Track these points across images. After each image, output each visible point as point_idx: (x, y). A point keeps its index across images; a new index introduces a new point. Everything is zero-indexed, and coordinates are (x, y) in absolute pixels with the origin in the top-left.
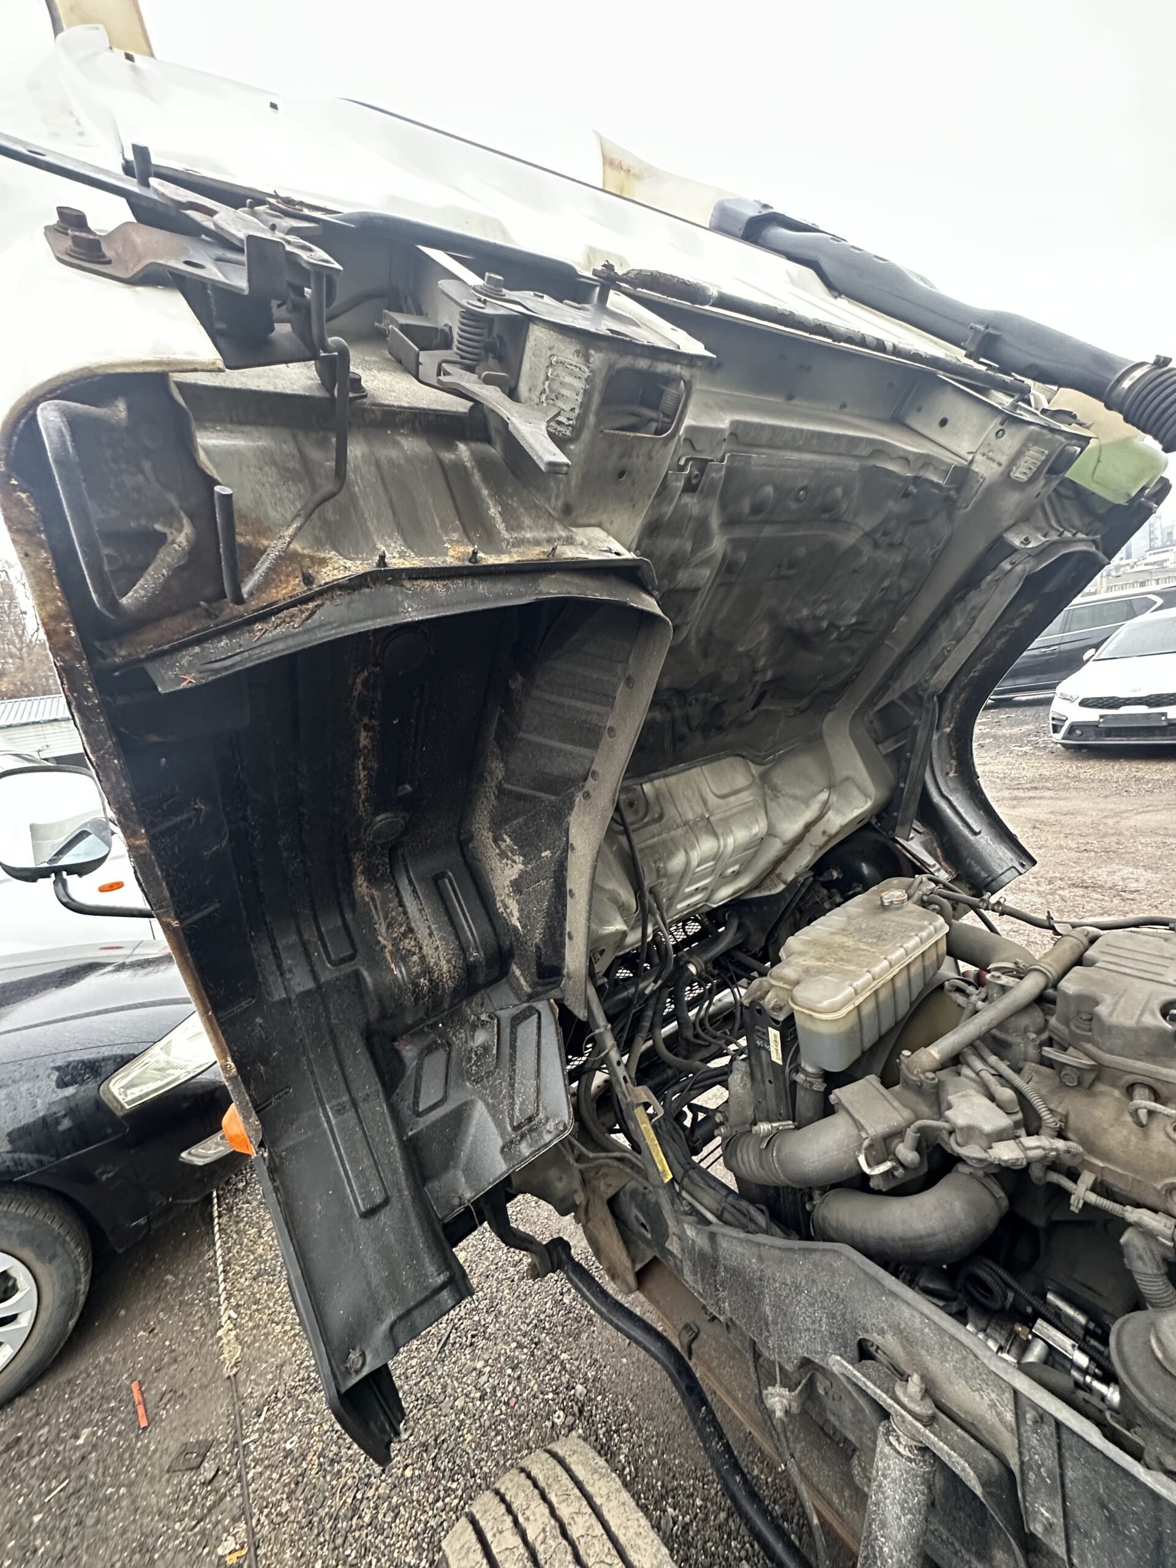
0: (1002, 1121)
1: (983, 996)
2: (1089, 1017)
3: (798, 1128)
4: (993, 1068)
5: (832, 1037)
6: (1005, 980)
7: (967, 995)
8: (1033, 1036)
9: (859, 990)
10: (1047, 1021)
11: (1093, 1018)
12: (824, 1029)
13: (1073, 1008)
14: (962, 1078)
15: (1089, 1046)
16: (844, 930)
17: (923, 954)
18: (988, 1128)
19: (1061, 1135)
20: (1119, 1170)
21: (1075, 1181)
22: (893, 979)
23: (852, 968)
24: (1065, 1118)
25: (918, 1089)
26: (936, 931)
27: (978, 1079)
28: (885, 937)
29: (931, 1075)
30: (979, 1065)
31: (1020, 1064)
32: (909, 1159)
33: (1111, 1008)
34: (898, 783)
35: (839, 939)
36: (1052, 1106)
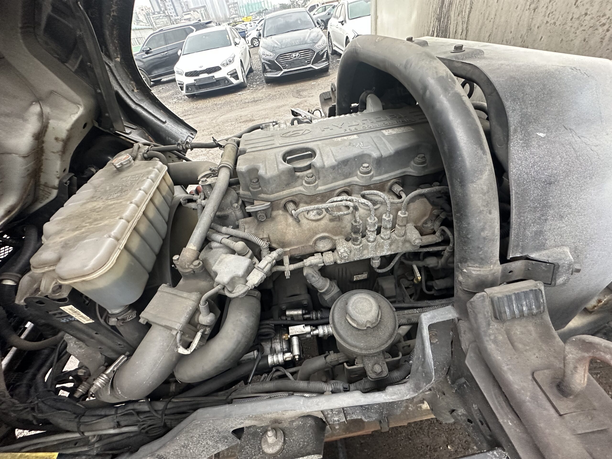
0: (245, 262)
1: (203, 197)
2: (257, 180)
3: (129, 356)
4: (226, 234)
5: (116, 283)
6: (210, 181)
7: (195, 201)
8: (236, 205)
9: (119, 236)
10: (238, 194)
11: (259, 179)
12: (102, 284)
13: (248, 179)
14: (214, 250)
15: (262, 195)
16: (93, 197)
17: (158, 188)
18: (241, 272)
19: (271, 249)
20: (296, 247)
21: (283, 265)
22: (144, 213)
23: (106, 222)
24: (269, 239)
25: (194, 275)
26: (160, 171)
27: (221, 245)
28: (126, 188)
29: (196, 263)
30: (218, 237)
31: (237, 223)
32: (208, 321)
33: (264, 169)
34: (96, 91)
35: (90, 206)
36: (261, 237)
